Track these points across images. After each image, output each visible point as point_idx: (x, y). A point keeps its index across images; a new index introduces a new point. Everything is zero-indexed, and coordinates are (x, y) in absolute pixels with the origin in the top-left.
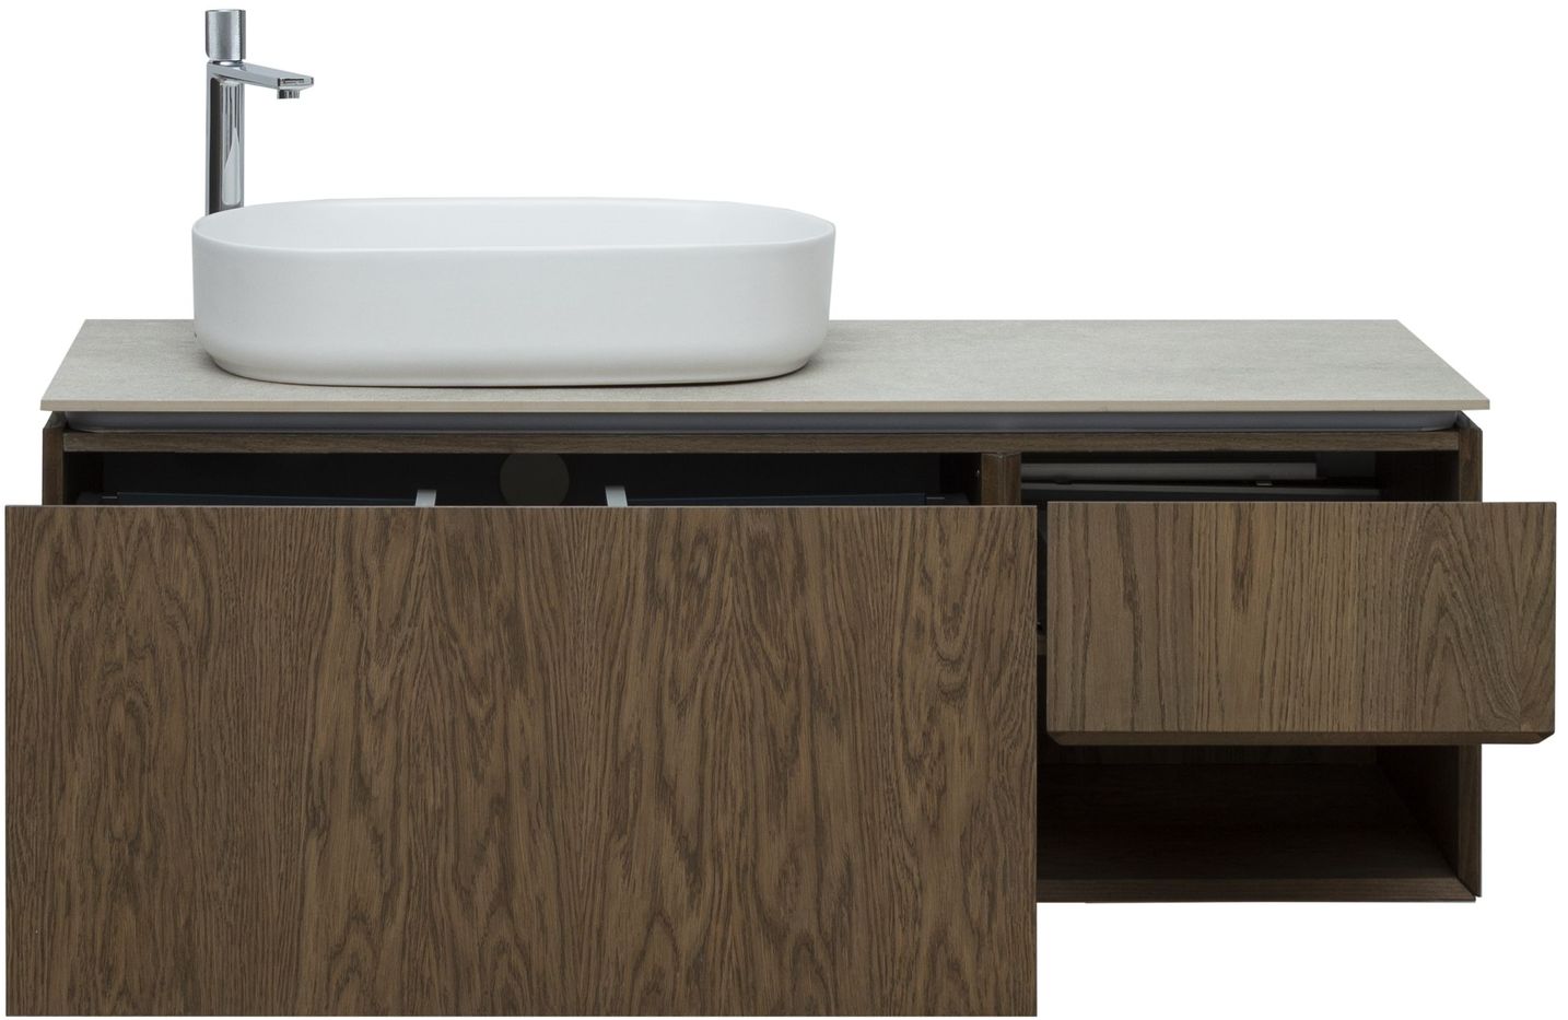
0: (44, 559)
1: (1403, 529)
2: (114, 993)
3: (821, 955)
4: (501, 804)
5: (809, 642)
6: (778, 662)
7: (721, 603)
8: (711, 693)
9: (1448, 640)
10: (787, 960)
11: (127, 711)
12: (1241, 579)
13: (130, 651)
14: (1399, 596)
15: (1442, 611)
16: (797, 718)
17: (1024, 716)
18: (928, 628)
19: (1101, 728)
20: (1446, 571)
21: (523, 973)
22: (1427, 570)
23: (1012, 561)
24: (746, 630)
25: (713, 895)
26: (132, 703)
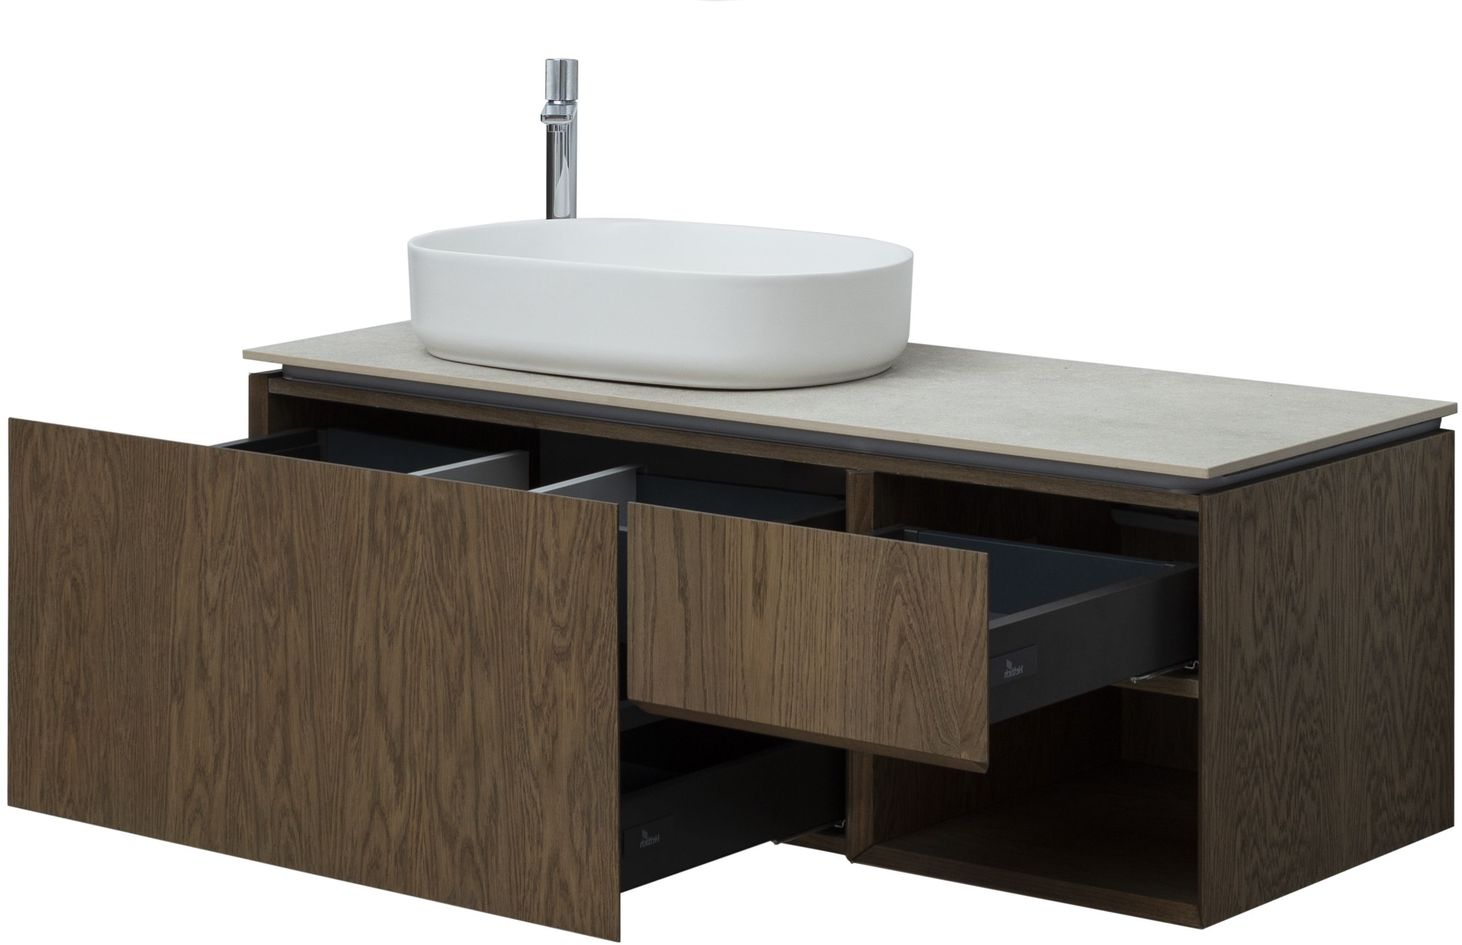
0: (28, 459)
1: (874, 562)
2: (65, 799)
3: (478, 859)
4: (283, 697)
5: (470, 597)
6: (450, 610)
7: (415, 555)
8: (408, 629)
9: (907, 666)
10: (457, 858)
11: (72, 585)
13: (74, 540)
14: (871, 621)
15: (902, 640)
16: (463, 659)
17: (608, 684)
18: (545, 597)
19: (663, 703)
20: (905, 604)
21: (297, 836)
22: (891, 601)
23: (600, 548)
24: (430, 580)
25: (411, 795)
26: (75, 580)
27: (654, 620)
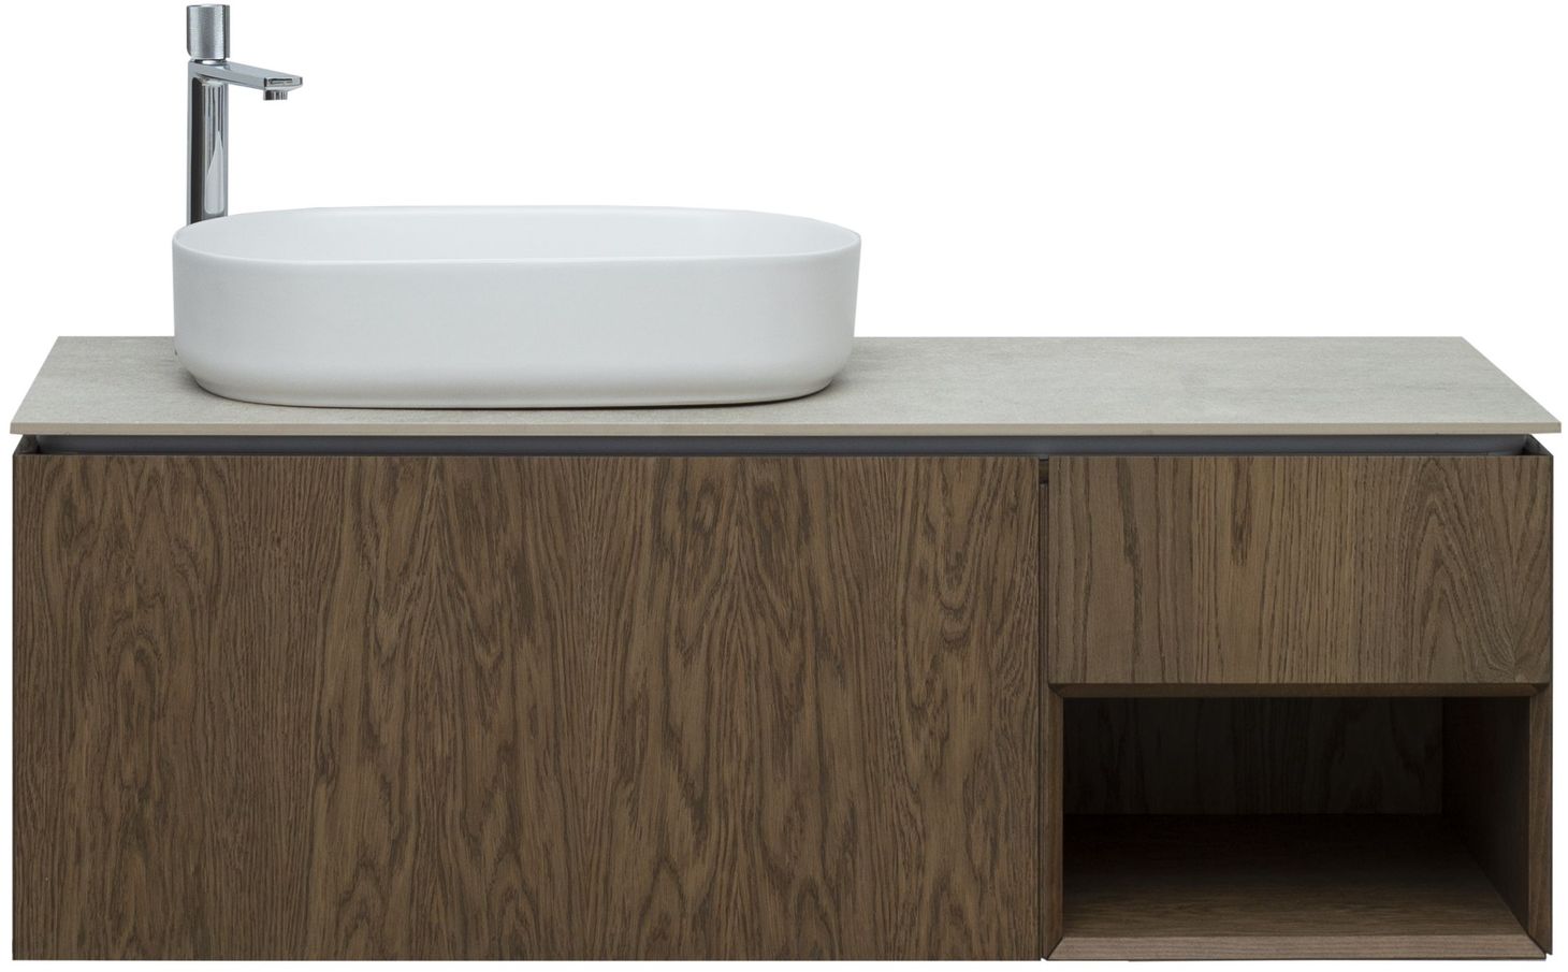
0: (54, 508)
1: (1400, 483)
2: (124, 939)
3: (825, 901)
4: (509, 752)
5: (814, 591)
6: (783, 610)
7: (726, 552)
8: (717, 641)
9: (1444, 592)
10: (792, 905)
11: (136, 660)
12: (1240, 533)
13: (140, 601)
14: (1396, 549)
15: (1438, 563)
16: (802, 666)
17: (1026, 665)
18: (931, 577)
19: (1102, 680)
20: (1441, 524)
21: (531, 921)
22: (1423, 523)
23: (1014, 509)
24: (751, 578)
25: (719, 843)
26: (142, 651)
27: (1088, 588)
